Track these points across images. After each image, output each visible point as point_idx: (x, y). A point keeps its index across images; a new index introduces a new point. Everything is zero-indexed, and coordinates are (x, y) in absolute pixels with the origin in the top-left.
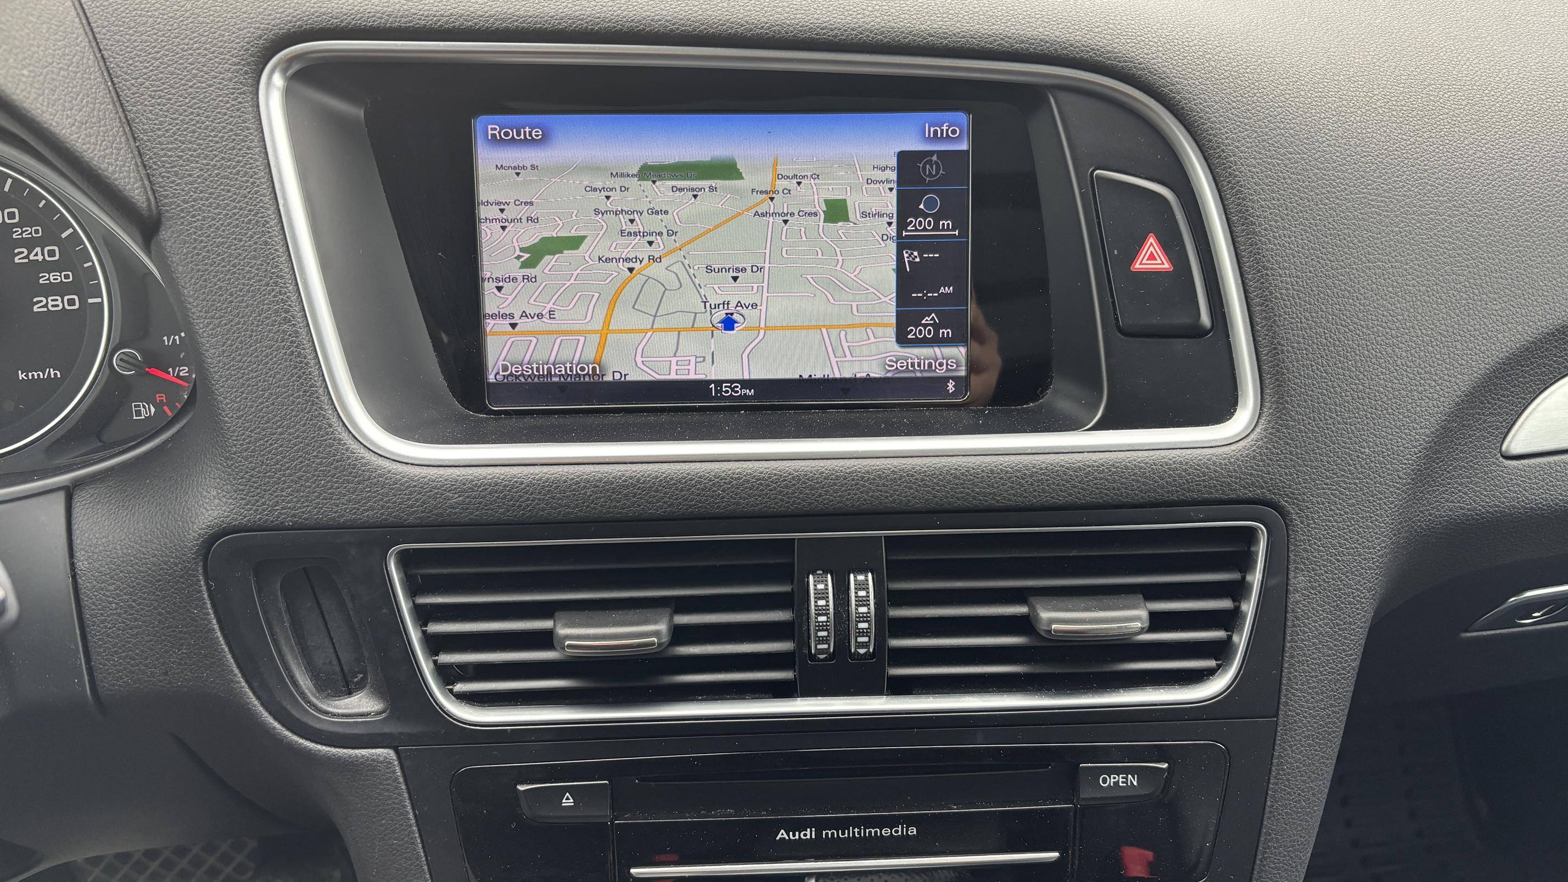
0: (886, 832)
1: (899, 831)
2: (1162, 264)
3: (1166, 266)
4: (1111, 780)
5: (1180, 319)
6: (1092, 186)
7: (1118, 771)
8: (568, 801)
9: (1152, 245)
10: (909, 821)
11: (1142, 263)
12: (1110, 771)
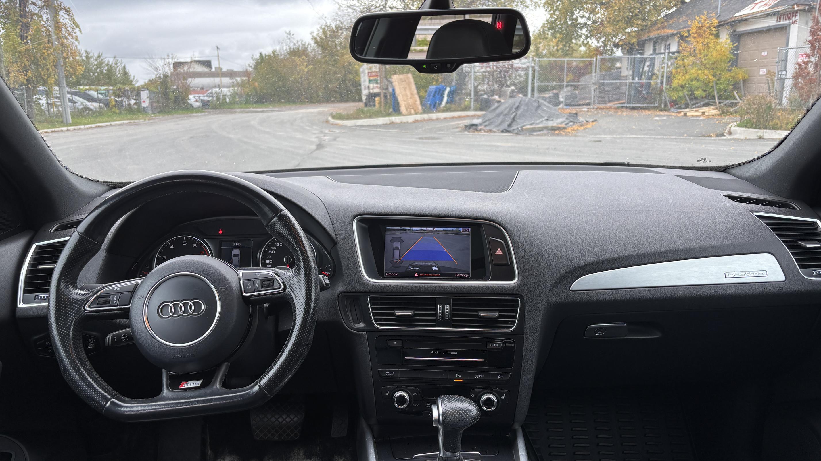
0: (451, 353)
1: (454, 353)
2: (501, 253)
3: (502, 253)
4: (493, 345)
5: (505, 262)
6: (489, 240)
7: (494, 344)
8: (395, 343)
9: (499, 250)
10: (455, 351)
11: (497, 253)
12: (493, 343)
